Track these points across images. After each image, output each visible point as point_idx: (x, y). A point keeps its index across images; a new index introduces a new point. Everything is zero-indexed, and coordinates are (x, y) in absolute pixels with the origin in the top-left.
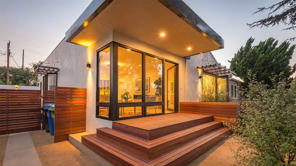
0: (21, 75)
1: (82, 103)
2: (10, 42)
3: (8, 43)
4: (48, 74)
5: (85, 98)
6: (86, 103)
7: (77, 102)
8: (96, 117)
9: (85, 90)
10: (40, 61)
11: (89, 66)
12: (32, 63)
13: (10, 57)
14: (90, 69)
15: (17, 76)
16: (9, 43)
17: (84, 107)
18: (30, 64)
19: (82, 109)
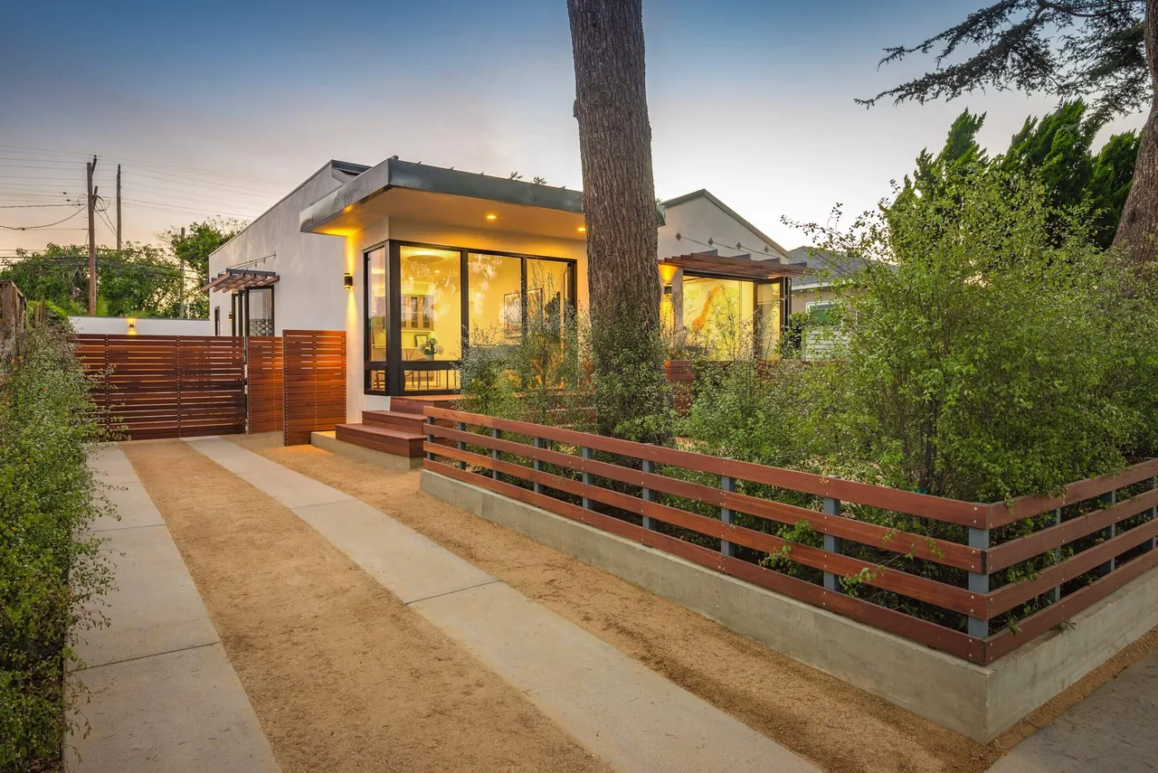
0: (128, 276)
1: (338, 365)
2: (95, 160)
3: (89, 164)
4: (248, 289)
5: (343, 354)
6: (345, 365)
7: (326, 362)
8: (365, 393)
9: (343, 334)
10: (195, 224)
11: (349, 281)
12: (169, 232)
13: (95, 213)
14: (352, 288)
15: (116, 280)
16: (92, 162)
17: (343, 374)
18: (161, 237)
19: (338, 377)
